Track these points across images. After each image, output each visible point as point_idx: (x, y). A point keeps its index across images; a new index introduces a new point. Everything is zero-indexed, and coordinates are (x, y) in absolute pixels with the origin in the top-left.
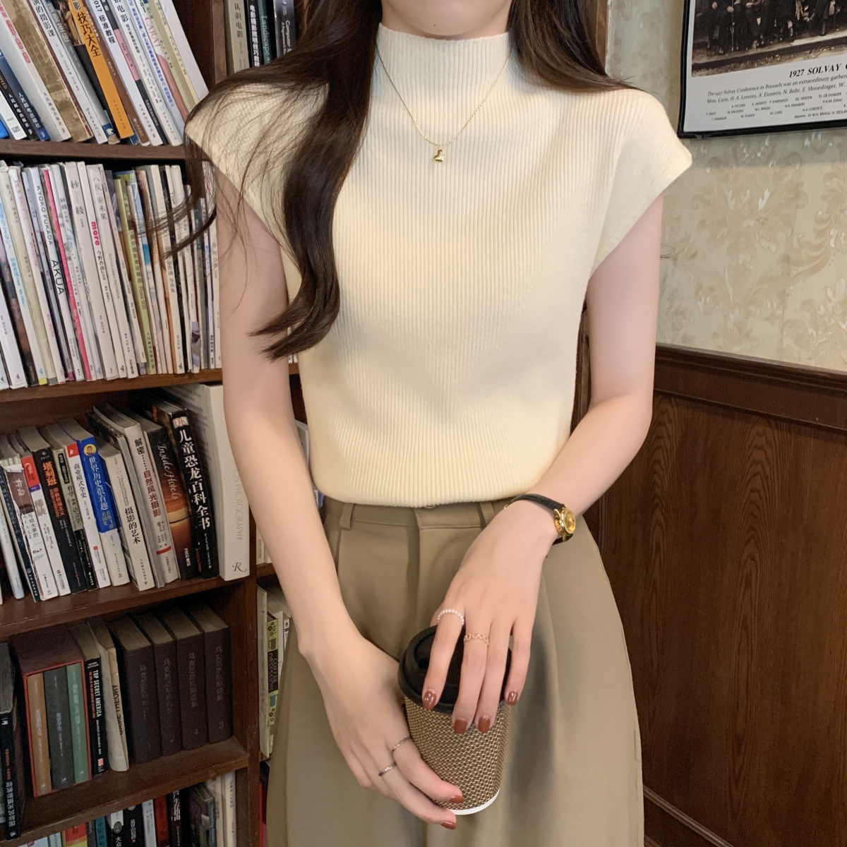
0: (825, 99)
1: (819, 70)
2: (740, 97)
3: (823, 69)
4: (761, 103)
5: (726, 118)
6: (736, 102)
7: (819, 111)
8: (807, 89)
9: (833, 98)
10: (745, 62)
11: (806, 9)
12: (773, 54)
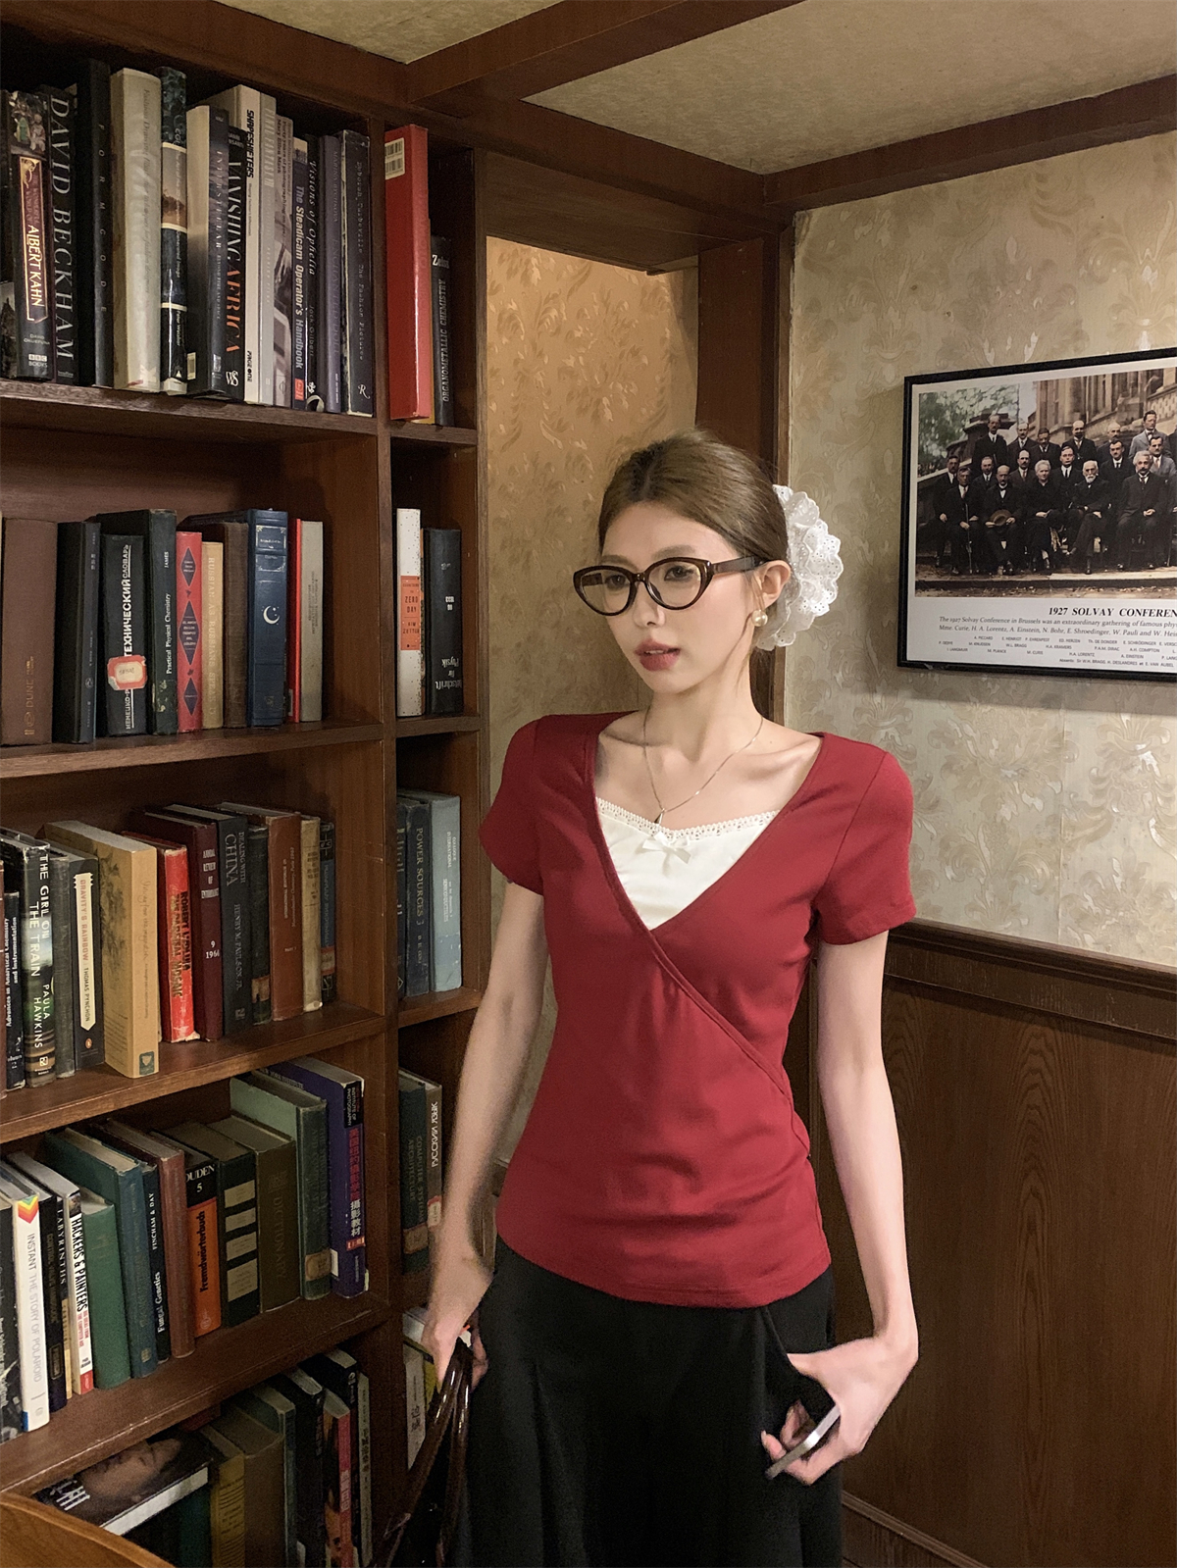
0: (1098, 645)
1: (1086, 612)
2: (985, 628)
3: (1091, 611)
4: (1014, 639)
5: (966, 650)
6: (979, 633)
7: (1091, 658)
8: (1072, 630)
9: (1107, 646)
10: (990, 588)
11: (1064, 541)
12: (1026, 585)
